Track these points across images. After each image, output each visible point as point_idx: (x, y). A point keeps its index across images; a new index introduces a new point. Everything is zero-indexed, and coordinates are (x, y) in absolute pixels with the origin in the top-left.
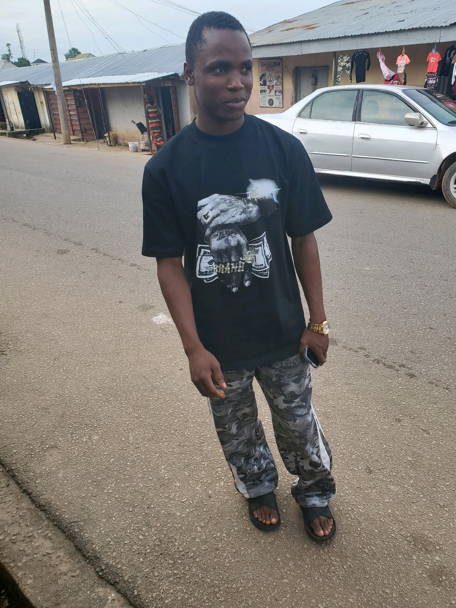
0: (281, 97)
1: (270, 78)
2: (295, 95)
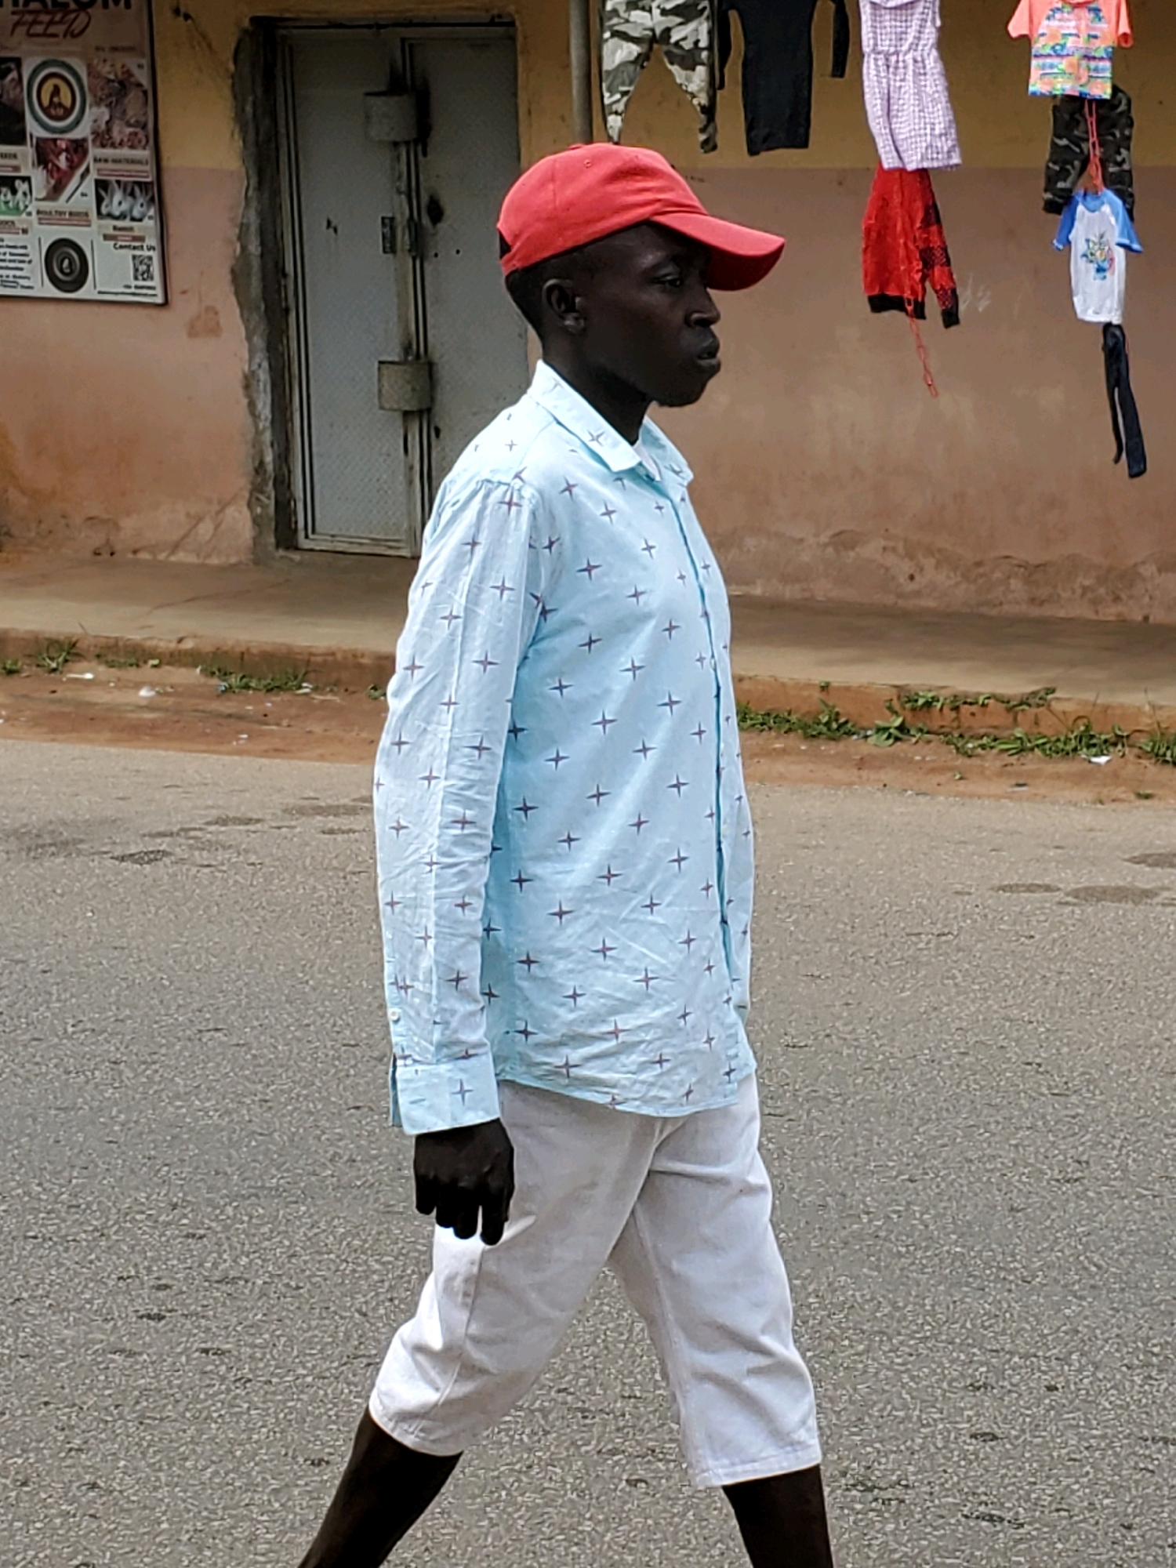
0: (149, 226)
1: (56, 91)
2: (260, 214)
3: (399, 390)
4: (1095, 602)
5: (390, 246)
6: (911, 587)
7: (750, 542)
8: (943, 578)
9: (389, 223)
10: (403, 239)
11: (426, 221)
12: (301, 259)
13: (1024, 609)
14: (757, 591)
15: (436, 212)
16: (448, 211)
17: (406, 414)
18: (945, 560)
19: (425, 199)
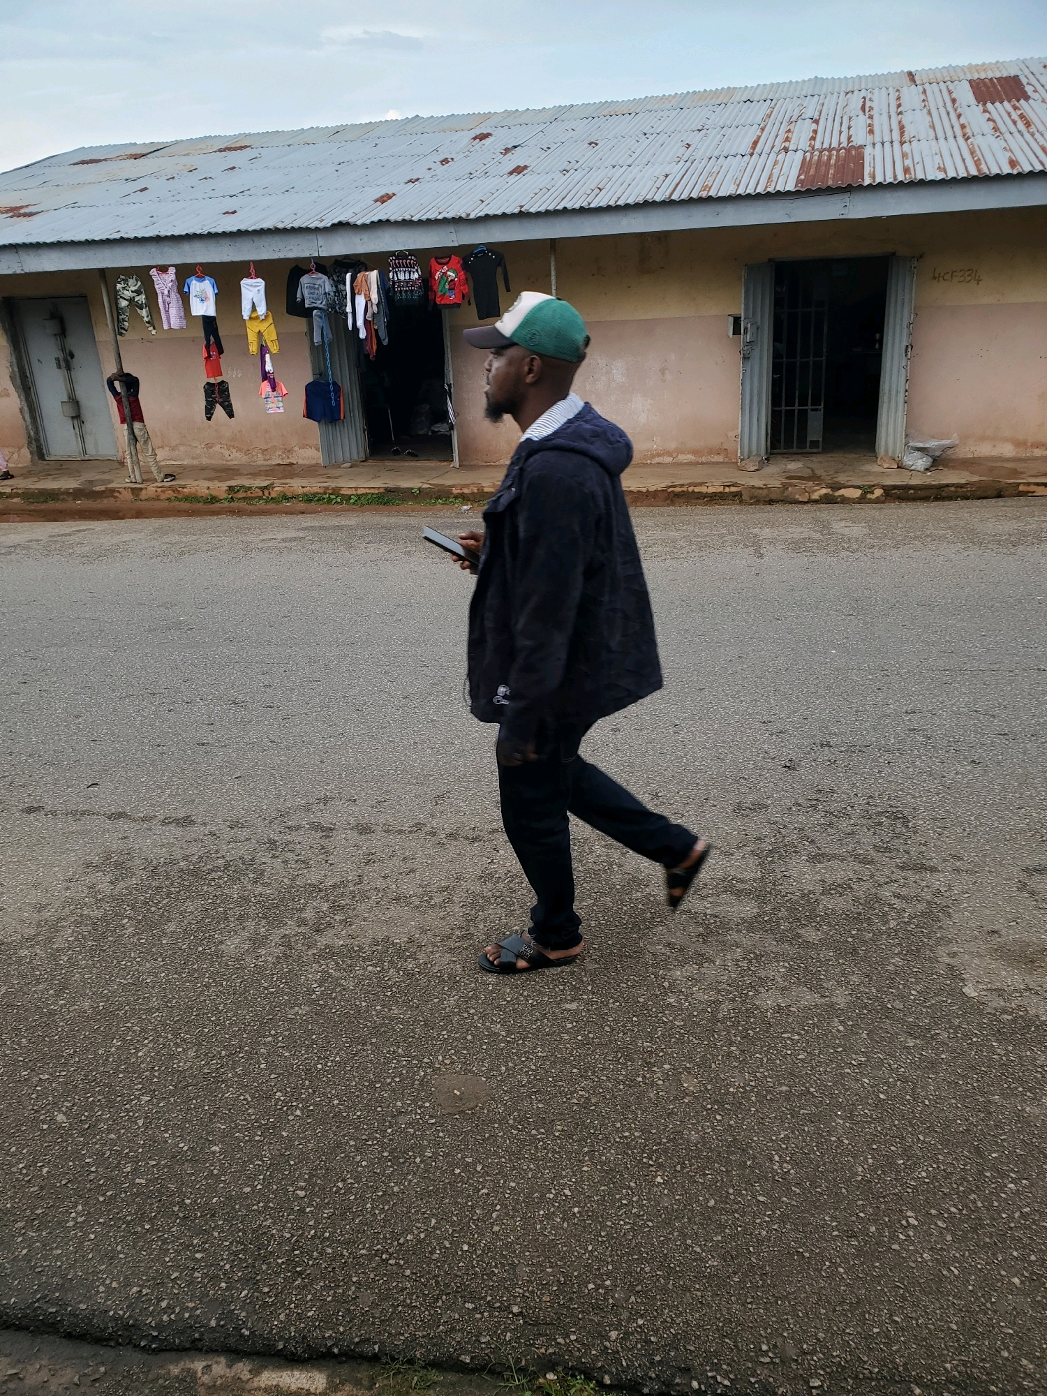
2: (16, 358)
3: (70, 411)
4: (282, 459)
5: (59, 367)
6: (230, 458)
7: (181, 448)
8: (238, 455)
9: (57, 359)
10: (63, 364)
11: (69, 358)
12: (32, 372)
13: (262, 462)
14: (185, 463)
15: (72, 356)
16: (75, 355)
17: (73, 418)
18: (239, 450)
19: (67, 351)
